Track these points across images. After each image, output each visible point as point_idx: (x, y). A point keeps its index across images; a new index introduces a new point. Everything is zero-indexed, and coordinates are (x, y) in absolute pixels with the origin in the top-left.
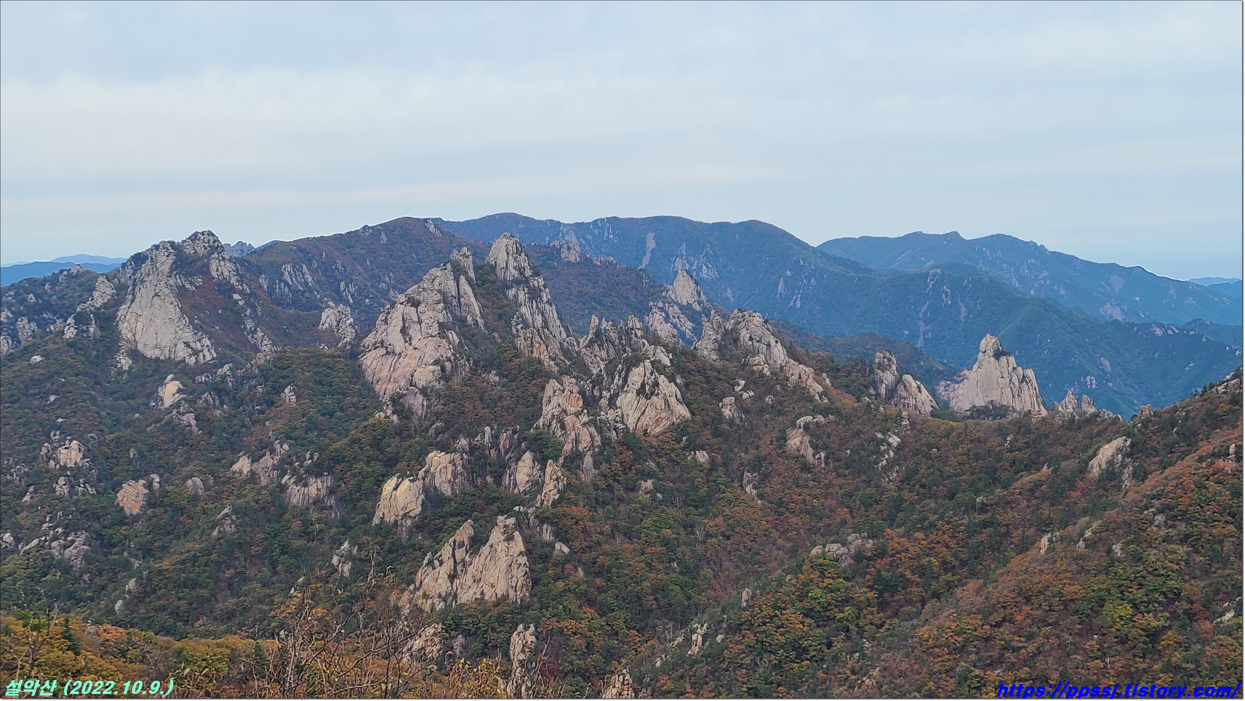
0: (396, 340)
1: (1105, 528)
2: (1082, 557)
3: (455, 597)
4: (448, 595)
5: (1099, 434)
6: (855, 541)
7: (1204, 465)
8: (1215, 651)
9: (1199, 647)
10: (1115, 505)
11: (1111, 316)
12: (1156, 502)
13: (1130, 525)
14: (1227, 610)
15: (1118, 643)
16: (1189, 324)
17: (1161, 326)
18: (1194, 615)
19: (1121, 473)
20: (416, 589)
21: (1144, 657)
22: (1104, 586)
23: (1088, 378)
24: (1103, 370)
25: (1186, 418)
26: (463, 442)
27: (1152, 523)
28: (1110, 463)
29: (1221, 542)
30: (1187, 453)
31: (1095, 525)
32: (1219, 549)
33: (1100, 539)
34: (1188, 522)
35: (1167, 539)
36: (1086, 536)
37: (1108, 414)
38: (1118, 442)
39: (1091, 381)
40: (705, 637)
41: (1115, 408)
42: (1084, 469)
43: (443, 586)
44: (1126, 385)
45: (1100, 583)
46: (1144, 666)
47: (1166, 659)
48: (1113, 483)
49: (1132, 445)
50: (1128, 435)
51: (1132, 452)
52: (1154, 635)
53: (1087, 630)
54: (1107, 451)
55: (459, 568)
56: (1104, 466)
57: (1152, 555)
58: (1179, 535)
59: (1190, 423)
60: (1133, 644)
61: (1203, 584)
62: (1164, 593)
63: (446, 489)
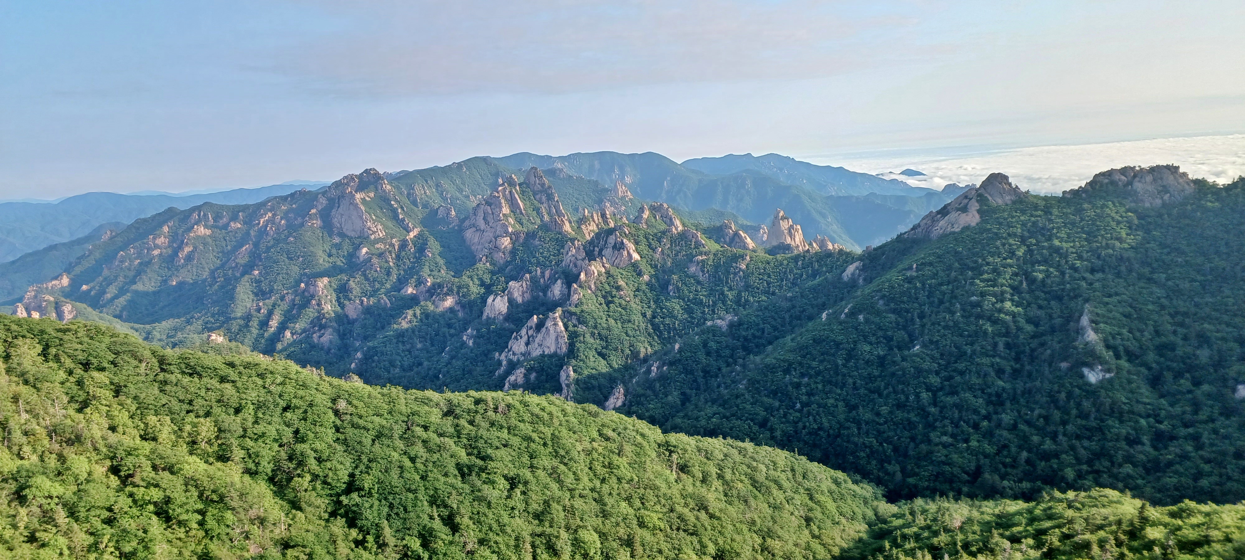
0: (482, 224)
1: (855, 307)
2: (844, 322)
3: (529, 354)
4: (526, 353)
6: (729, 317)
7: (901, 274)
8: (912, 365)
9: (904, 363)
10: (859, 296)
12: (877, 293)
13: (866, 305)
14: (916, 345)
15: (864, 363)
18: (900, 348)
19: (858, 279)
20: (509, 351)
21: (877, 369)
22: (856, 336)
25: (889, 251)
26: (528, 276)
27: (877, 304)
28: (853, 274)
29: (912, 312)
30: (891, 269)
31: (849, 306)
33: (852, 313)
34: (895, 303)
35: (885, 312)
36: (845, 311)
38: (857, 264)
40: (658, 368)
42: (840, 278)
43: (523, 348)
45: (853, 334)
48: (854, 284)
49: (863, 265)
50: (861, 261)
51: (863, 269)
54: (851, 269)
55: (531, 339)
56: (849, 276)
57: (878, 320)
58: (891, 309)
59: (891, 253)
61: (904, 333)
62: (885, 338)
63: (520, 300)
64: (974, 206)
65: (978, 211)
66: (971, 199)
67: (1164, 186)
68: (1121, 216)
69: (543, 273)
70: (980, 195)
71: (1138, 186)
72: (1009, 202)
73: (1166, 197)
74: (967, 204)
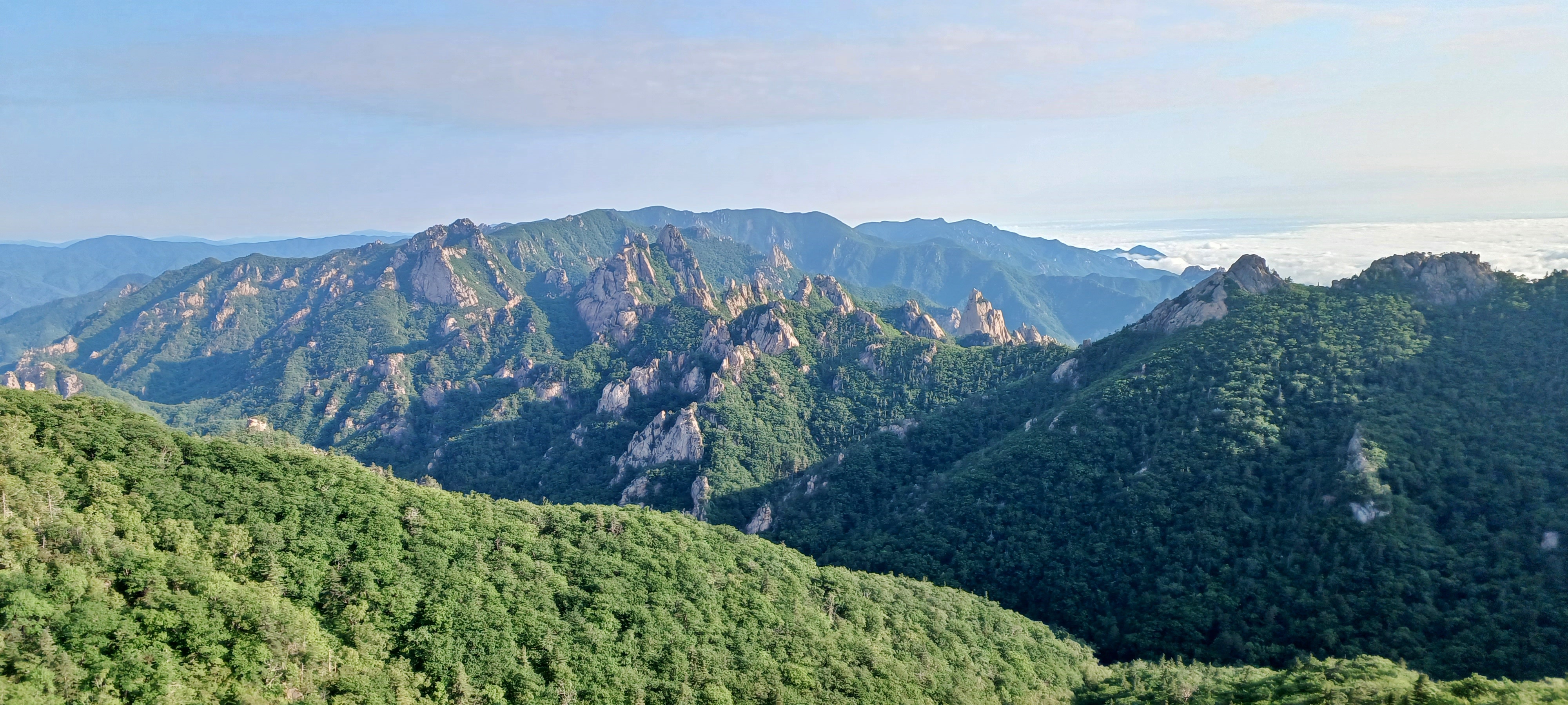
0: (601, 294)
1: (1066, 416)
2: (1052, 434)
3: (654, 459)
4: (649, 458)
6: (908, 423)
7: (1126, 377)
8: (1136, 491)
9: (1125, 489)
10: (1072, 402)
12: (1096, 400)
13: (1081, 414)
14: (1143, 466)
15: (1076, 487)
18: (1123, 469)
19: (1072, 381)
20: (628, 455)
21: (1092, 495)
22: (1066, 452)
25: (1113, 347)
26: (657, 361)
27: (1095, 413)
28: (1066, 374)
29: (1138, 424)
30: (1114, 370)
31: (1060, 414)
33: (1063, 423)
34: (1118, 412)
35: (1105, 423)
36: (1054, 421)
38: (1071, 361)
40: (815, 483)
42: (1050, 378)
43: (646, 452)
45: (1064, 450)
46: (1093, 501)
47: (1106, 497)
48: (1067, 387)
49: (1079, 364)
50: (1078, 357)
51: (1078, 369)
52: (1098, 482)
53: (1057, 479)
54: (1064, 367)
55: (656, 441)
56: (1061, 377)
57: (1096, 433)
58: (1112, 420)
59: (1115, 350)
61: (1127, 451)
62: (1104, 456)
63: (644, 391)
64: (1221, 294)
65: (1226, 301)
66: (1217, 286)
67: (1460, 279)
68: (1405, 315)
69: (675, 358)
70: (1228, 281)
71: (1427, 277)
72: (1264, 292)
73: (1462, 292)
74: (1212, 292)
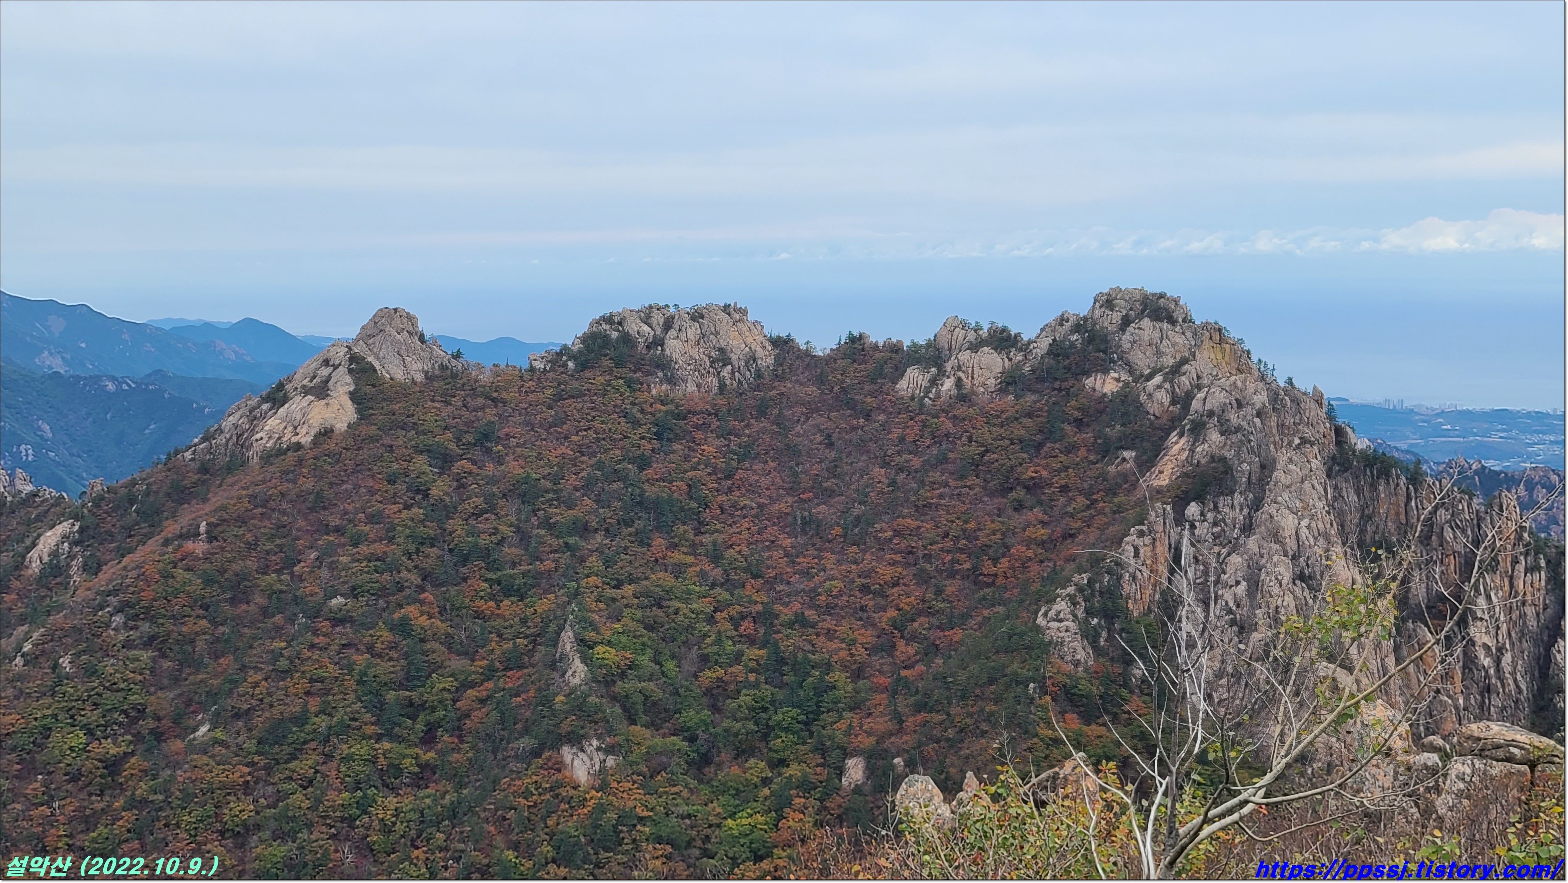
1: (50, 637)
2: (20, 678)
5: (38, 519)
7: (170, 549)
8: (188, 774)
9: (169, 772)
10: (62, 607)
11: (50, 367)
12: (110, 599)
13: (81, 631)
14: (201, 723)
15: (69, 782)
16: (149, 375)
17: (113, 379)
18: (163, 734)
19: (69, 566)
21: (101, 795)
22: (49, 712)
23: (23, 447)
24: (41, 437)
25: (147, 494)
27: (108, 625)
28: (54, 554)
29: (192, 641)
30: (148, 536)
31: (35, 635)
32: (190, 649)
33: (43, 651)
34: (153, 620)
35: (127, 645)
36: (25, 650)
37: (49, 493)
38: (63, 527)
39: (27, 451)
41: (58, 484)
42: (20, 564)
44: (72, 455)
45: (44, 708)
46: (102, 805)
47: (129, 793)
48: (58, 580)
49: (81, 530)
50: (77, 519)
51: (80, 540)
52: (113, 766)
53: (28, 771)
54: (49, 539)
56: (46, 559)
57: (109, 666)
58: (141, 638)
59: (152, 498)
60: (88, 780)
61: (172, 695)
62: (125, 712)
64: (343, 384)
65: (353, 396)
66: (335, 367)
67: (721, 350)
68: (642, 411)
70: (354, 359)
71: (674, 346)
72: (419, 377)
73: (726, 372)
74: (329, 377)
